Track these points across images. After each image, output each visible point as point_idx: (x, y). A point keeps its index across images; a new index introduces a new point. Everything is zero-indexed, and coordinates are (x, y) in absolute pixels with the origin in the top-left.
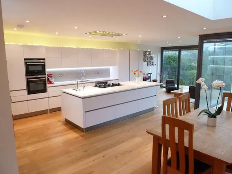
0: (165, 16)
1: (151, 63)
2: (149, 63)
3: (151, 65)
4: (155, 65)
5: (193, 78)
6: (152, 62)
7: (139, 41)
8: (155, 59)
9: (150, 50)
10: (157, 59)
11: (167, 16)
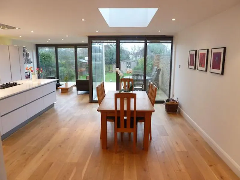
0: (83, 20)
1: (27, 61)
2: (25, 60)
3: (27, 63)
4: (32, 62)
5: (64, 74)
6: (29, 60)
7: (20, 36)
8: (30, 57)
9: (25, 47)
10: (33, 57)
11: (85, 20)
